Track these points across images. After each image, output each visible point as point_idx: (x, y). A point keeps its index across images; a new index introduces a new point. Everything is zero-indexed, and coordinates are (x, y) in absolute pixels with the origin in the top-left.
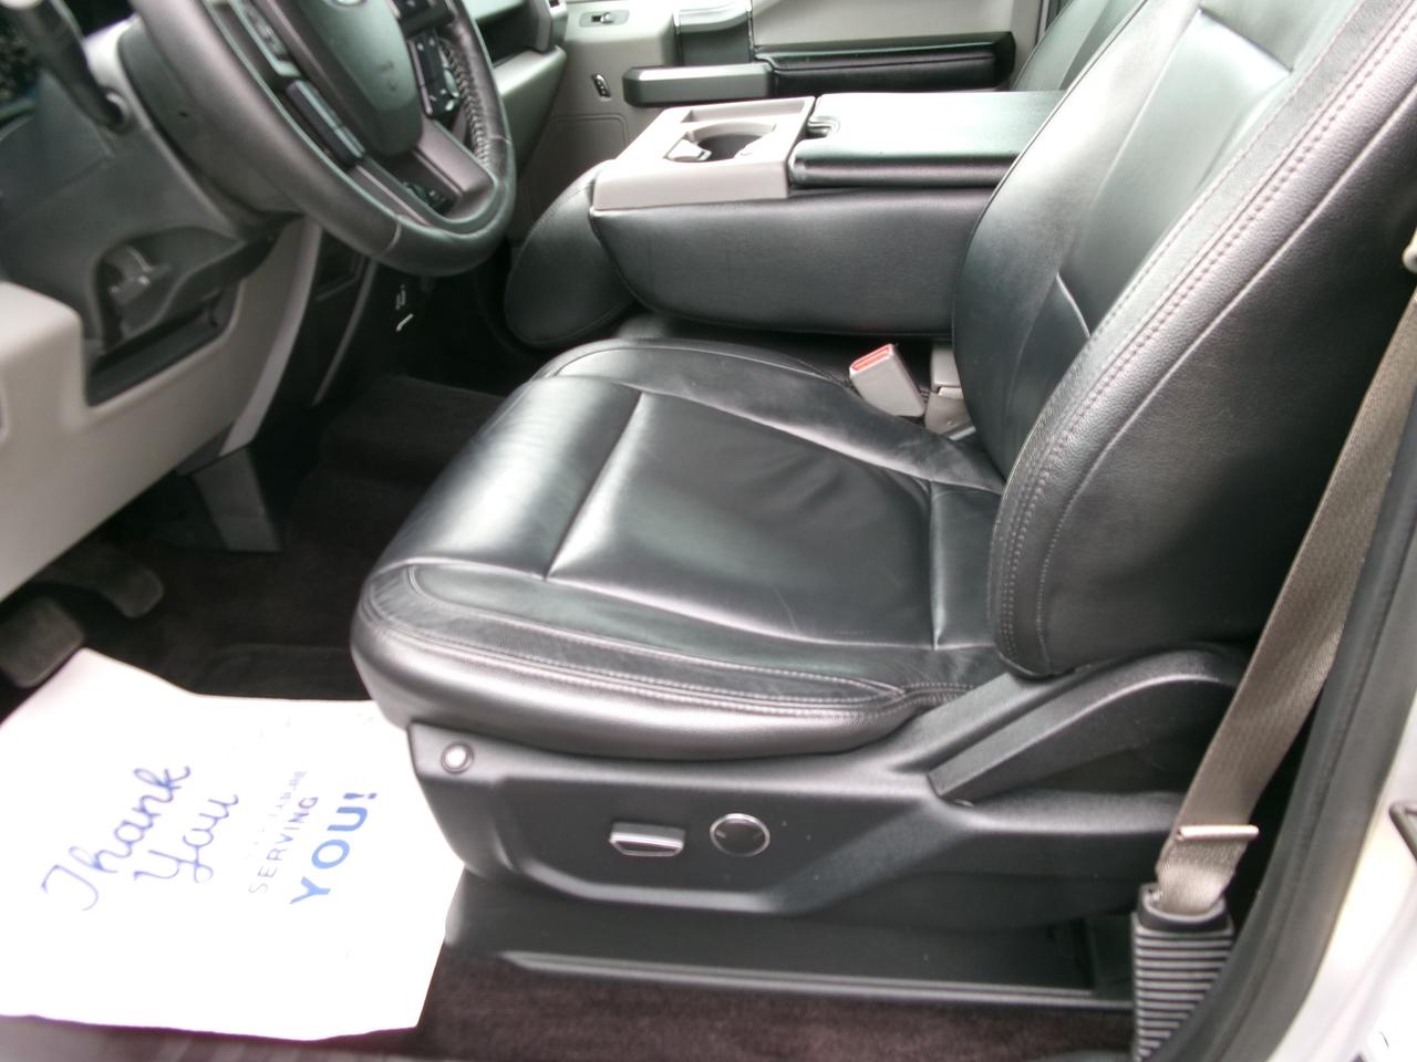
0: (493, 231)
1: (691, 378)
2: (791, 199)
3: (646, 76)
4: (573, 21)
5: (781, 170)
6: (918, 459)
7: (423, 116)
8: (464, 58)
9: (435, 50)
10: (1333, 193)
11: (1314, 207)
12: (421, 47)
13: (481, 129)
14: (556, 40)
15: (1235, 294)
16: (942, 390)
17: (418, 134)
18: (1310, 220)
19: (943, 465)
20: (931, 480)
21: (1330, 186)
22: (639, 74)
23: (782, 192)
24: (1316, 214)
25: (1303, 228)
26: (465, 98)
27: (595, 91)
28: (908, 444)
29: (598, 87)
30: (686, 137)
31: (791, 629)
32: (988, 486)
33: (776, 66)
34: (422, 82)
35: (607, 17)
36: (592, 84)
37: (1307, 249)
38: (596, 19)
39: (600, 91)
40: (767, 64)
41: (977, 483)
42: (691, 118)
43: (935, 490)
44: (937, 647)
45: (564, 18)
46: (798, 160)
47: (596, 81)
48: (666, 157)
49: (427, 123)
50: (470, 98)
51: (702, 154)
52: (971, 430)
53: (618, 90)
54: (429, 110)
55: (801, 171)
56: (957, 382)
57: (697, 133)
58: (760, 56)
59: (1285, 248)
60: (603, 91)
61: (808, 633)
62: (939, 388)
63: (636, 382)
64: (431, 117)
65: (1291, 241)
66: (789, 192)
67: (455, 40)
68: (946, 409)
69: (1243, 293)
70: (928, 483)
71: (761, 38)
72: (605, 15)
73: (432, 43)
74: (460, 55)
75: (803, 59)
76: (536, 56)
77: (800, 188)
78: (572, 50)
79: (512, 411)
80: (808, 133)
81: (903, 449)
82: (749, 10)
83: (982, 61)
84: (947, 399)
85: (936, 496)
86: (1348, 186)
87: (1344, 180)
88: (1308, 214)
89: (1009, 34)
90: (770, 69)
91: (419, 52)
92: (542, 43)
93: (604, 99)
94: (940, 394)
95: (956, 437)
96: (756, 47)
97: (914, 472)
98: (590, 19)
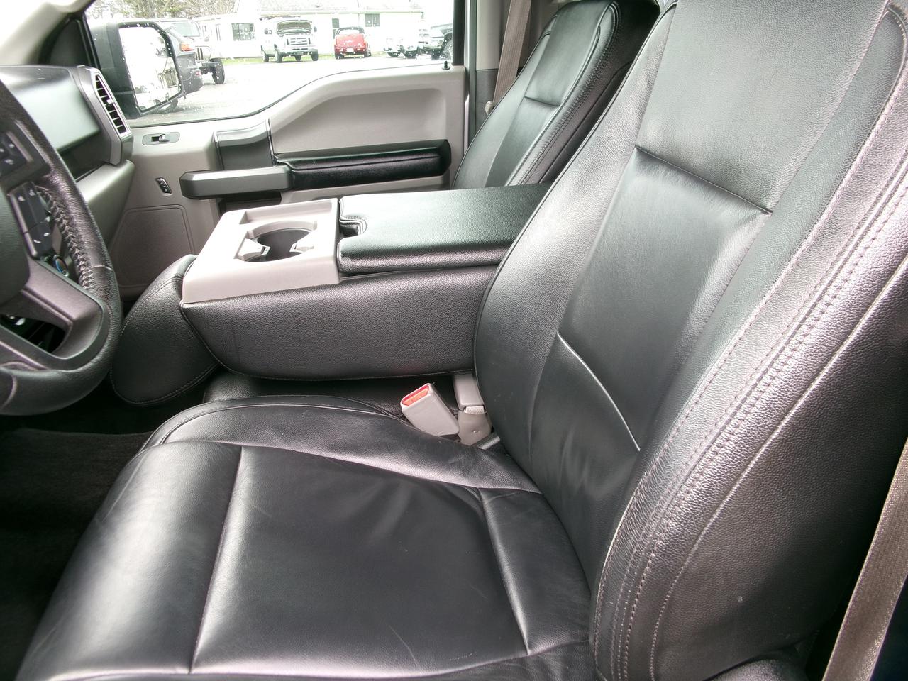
0: (105, 355)
1: (281, 430)
2: (342, 284)
3: (197, 177)
4: (138, 140)
5: (332, 263)
6: (466, 472)
7: (29, 258)
8: (63, 201)
9: (36, 197)
10: (864, 321)
11: (849, 332)
12: (21, 199)
13: (83, 260)
14: (126, 155)
15: (795, 402)
16: (467, 408)
17: (26, 276)
18: (847, 343)
19: (484, 474)
20: (478, 487)
21: (861, 316)
22: (192, 176)
23: (335, 280)
24: (852, 338)
25: (843, 349)
26: (66, 234)
27: (160, 189)
28: (454, 460)
29: (161, 186)
30: (248, 236)
31: (414, 667)
32: (521, 486)
33: (292, 167)
34: (25, 229)
35: (164, 138)
36: (156, 183)
37: (848, 365)
38: (155, 139)
39: (163, 189)
40: (286, 166)
41: (511, 485)
42: (246, 220)
43: (484, 496)
44: (529, 652)
45: (131, 140)
46: (345, 255)
47: (159, 182)
48: (237, 257)
49: (32, 263)
50: (70, 234)
51: (264, 248)
52: (496, 440)
53: (177, 188)
54: (34, 253)
55: (348, 263)
56: (480, 401)
57: (255, 231)
58: (280, 161)
59: (831, 364)
60: (165, 189)
61: (430, 668)
62: (465, 408)
63: (235, 438)
64: (36, 258)
65: (835, 359)
66: (340, 279)
67: (54, 188)
68: (472, 422)
69: (801, 402)
70: (477, 490)
71: (279, 148)
72: (161, 136)
73: (32, 194)
74: (58, 199)
75: (311, 162)
76: (111, 168)
77: (349, 276)
78: (140, 163)
79: (130, 485)
80: (345, 230)
81: (453, 464)
82: (269, 130)
83: (431, 159)
84: (472, 415)
85: (487, 502)
86: (875, 316)
87: (871, 311)
88: (845, 338)
89: (446, 140)
90: (288, 169)
91: (20, 203)
92: (115, 157)
93: (166, 195)
94: (466, 412)
95: (485, 447)
96: (276, 154)
97: (464, 482)
98: (151, 139)
